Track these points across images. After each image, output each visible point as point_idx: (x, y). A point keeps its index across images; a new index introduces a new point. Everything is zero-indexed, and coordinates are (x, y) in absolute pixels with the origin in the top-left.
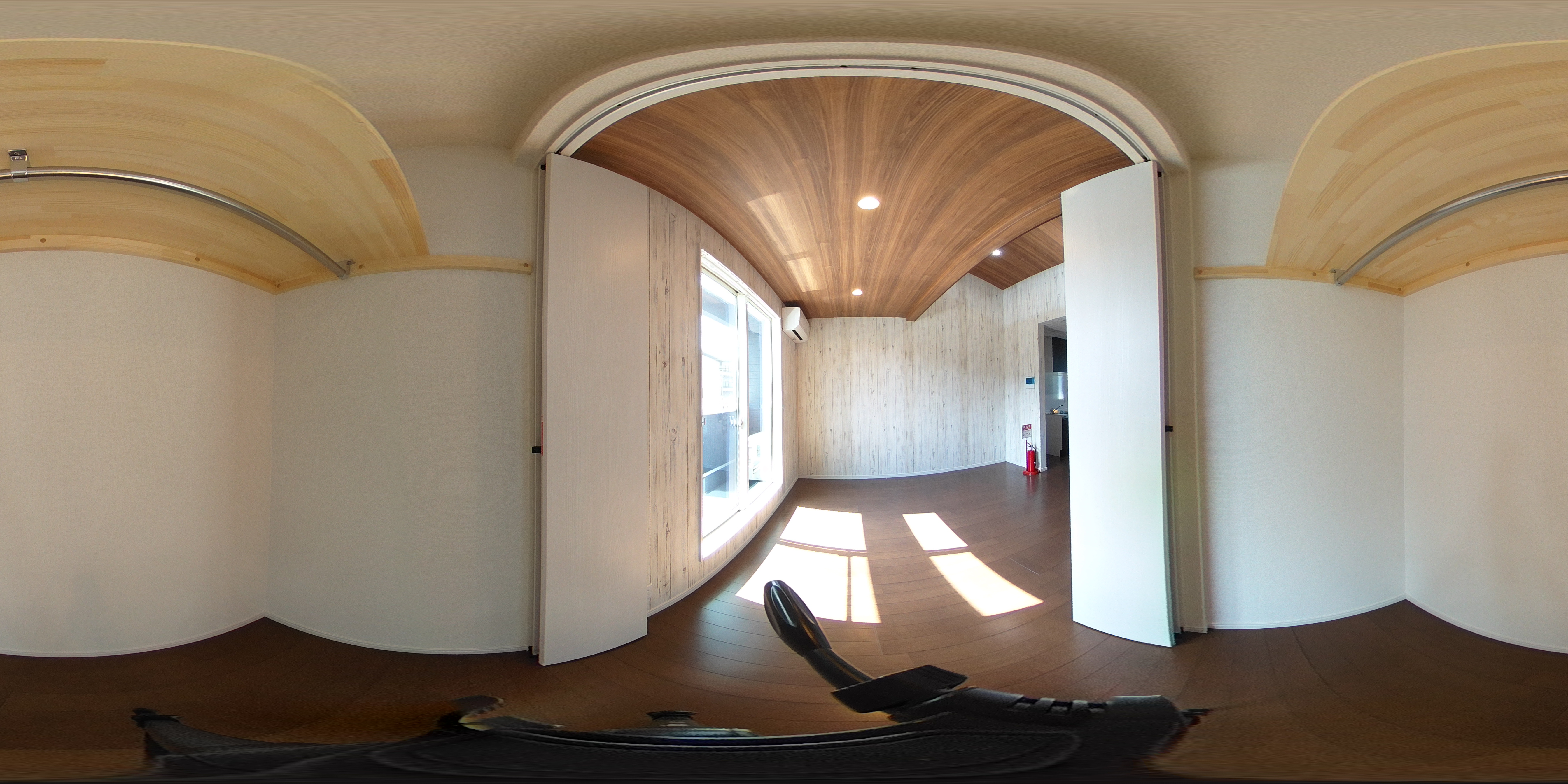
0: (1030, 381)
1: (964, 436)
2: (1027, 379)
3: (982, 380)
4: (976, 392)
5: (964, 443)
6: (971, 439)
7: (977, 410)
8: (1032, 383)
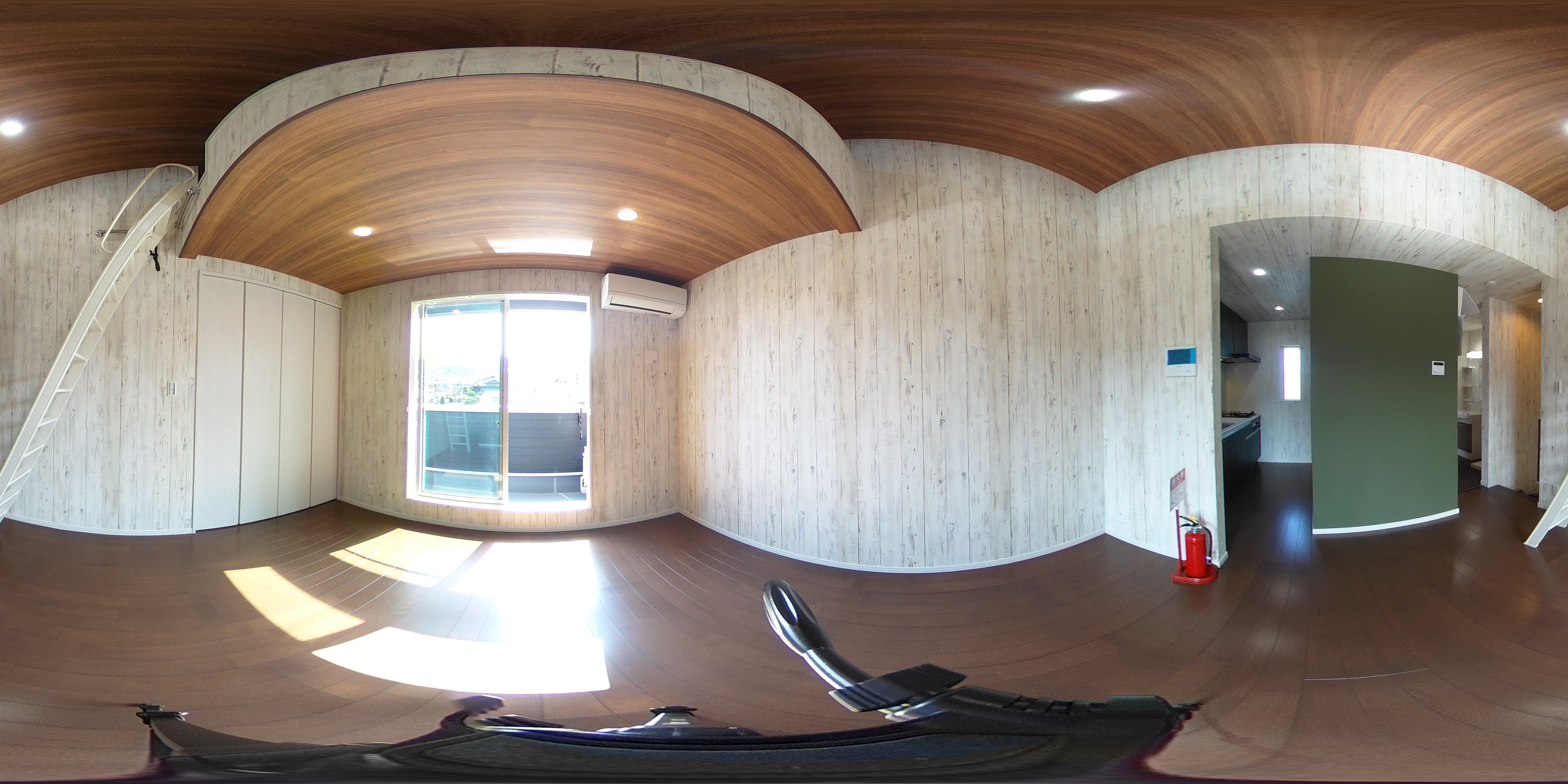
0: (1179, 357)
1: (1001, 498)
2: (1170, 352)
3: (1047, 357)
4: (1033, 386)
5: (999, 512)
6: (1020, 502)
7: (1035, 433)
8: (1188, 362)
